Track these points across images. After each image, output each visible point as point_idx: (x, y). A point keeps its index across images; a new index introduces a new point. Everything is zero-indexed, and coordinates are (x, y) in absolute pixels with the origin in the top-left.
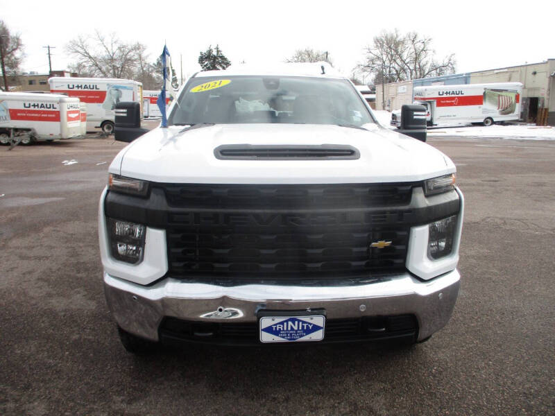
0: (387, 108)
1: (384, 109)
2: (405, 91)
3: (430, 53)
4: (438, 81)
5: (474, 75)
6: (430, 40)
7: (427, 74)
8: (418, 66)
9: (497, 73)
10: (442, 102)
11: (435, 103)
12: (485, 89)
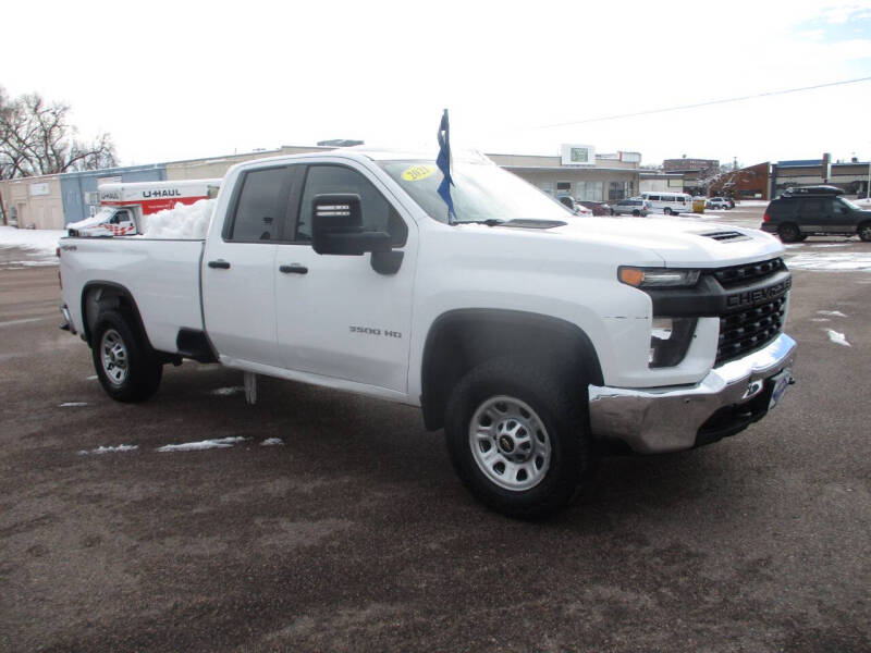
0: (11, 222)
1: (5, 223)
2: (47, 192)
3: (69, 130)
4: (109, 176)
5: (173, 166)
6: (65, 109)
7: (70, 164)
8: (50, 152)
9: (210, 165)
10: (151, 207)
11: (140, 209)
12: (209, 187)
